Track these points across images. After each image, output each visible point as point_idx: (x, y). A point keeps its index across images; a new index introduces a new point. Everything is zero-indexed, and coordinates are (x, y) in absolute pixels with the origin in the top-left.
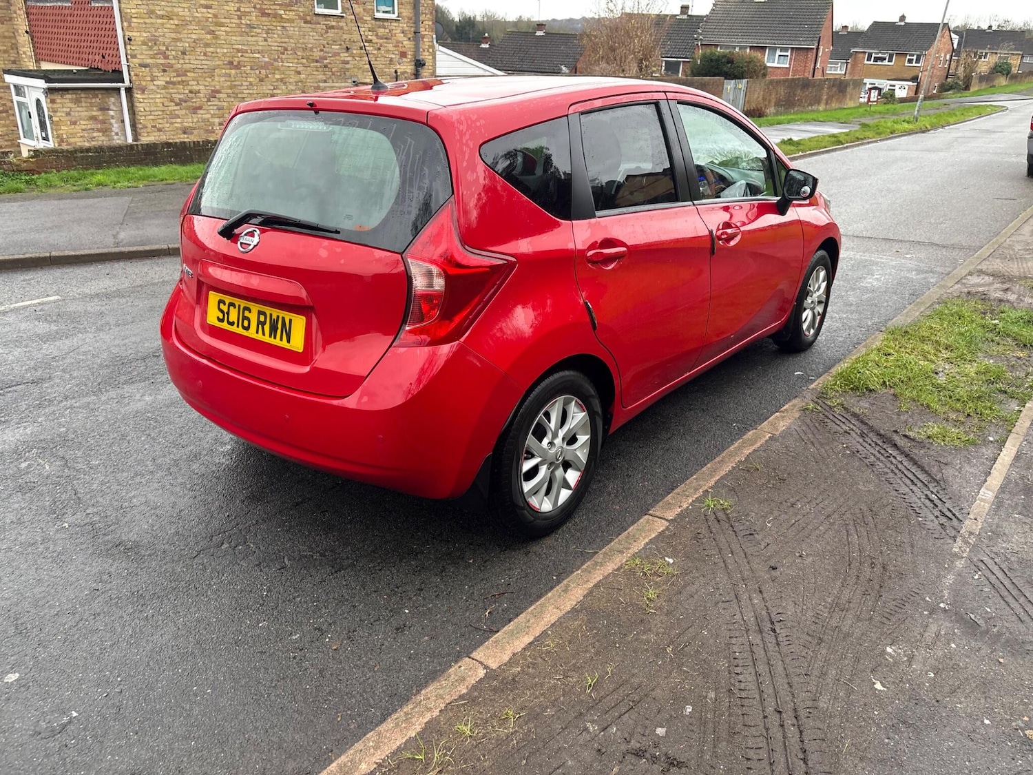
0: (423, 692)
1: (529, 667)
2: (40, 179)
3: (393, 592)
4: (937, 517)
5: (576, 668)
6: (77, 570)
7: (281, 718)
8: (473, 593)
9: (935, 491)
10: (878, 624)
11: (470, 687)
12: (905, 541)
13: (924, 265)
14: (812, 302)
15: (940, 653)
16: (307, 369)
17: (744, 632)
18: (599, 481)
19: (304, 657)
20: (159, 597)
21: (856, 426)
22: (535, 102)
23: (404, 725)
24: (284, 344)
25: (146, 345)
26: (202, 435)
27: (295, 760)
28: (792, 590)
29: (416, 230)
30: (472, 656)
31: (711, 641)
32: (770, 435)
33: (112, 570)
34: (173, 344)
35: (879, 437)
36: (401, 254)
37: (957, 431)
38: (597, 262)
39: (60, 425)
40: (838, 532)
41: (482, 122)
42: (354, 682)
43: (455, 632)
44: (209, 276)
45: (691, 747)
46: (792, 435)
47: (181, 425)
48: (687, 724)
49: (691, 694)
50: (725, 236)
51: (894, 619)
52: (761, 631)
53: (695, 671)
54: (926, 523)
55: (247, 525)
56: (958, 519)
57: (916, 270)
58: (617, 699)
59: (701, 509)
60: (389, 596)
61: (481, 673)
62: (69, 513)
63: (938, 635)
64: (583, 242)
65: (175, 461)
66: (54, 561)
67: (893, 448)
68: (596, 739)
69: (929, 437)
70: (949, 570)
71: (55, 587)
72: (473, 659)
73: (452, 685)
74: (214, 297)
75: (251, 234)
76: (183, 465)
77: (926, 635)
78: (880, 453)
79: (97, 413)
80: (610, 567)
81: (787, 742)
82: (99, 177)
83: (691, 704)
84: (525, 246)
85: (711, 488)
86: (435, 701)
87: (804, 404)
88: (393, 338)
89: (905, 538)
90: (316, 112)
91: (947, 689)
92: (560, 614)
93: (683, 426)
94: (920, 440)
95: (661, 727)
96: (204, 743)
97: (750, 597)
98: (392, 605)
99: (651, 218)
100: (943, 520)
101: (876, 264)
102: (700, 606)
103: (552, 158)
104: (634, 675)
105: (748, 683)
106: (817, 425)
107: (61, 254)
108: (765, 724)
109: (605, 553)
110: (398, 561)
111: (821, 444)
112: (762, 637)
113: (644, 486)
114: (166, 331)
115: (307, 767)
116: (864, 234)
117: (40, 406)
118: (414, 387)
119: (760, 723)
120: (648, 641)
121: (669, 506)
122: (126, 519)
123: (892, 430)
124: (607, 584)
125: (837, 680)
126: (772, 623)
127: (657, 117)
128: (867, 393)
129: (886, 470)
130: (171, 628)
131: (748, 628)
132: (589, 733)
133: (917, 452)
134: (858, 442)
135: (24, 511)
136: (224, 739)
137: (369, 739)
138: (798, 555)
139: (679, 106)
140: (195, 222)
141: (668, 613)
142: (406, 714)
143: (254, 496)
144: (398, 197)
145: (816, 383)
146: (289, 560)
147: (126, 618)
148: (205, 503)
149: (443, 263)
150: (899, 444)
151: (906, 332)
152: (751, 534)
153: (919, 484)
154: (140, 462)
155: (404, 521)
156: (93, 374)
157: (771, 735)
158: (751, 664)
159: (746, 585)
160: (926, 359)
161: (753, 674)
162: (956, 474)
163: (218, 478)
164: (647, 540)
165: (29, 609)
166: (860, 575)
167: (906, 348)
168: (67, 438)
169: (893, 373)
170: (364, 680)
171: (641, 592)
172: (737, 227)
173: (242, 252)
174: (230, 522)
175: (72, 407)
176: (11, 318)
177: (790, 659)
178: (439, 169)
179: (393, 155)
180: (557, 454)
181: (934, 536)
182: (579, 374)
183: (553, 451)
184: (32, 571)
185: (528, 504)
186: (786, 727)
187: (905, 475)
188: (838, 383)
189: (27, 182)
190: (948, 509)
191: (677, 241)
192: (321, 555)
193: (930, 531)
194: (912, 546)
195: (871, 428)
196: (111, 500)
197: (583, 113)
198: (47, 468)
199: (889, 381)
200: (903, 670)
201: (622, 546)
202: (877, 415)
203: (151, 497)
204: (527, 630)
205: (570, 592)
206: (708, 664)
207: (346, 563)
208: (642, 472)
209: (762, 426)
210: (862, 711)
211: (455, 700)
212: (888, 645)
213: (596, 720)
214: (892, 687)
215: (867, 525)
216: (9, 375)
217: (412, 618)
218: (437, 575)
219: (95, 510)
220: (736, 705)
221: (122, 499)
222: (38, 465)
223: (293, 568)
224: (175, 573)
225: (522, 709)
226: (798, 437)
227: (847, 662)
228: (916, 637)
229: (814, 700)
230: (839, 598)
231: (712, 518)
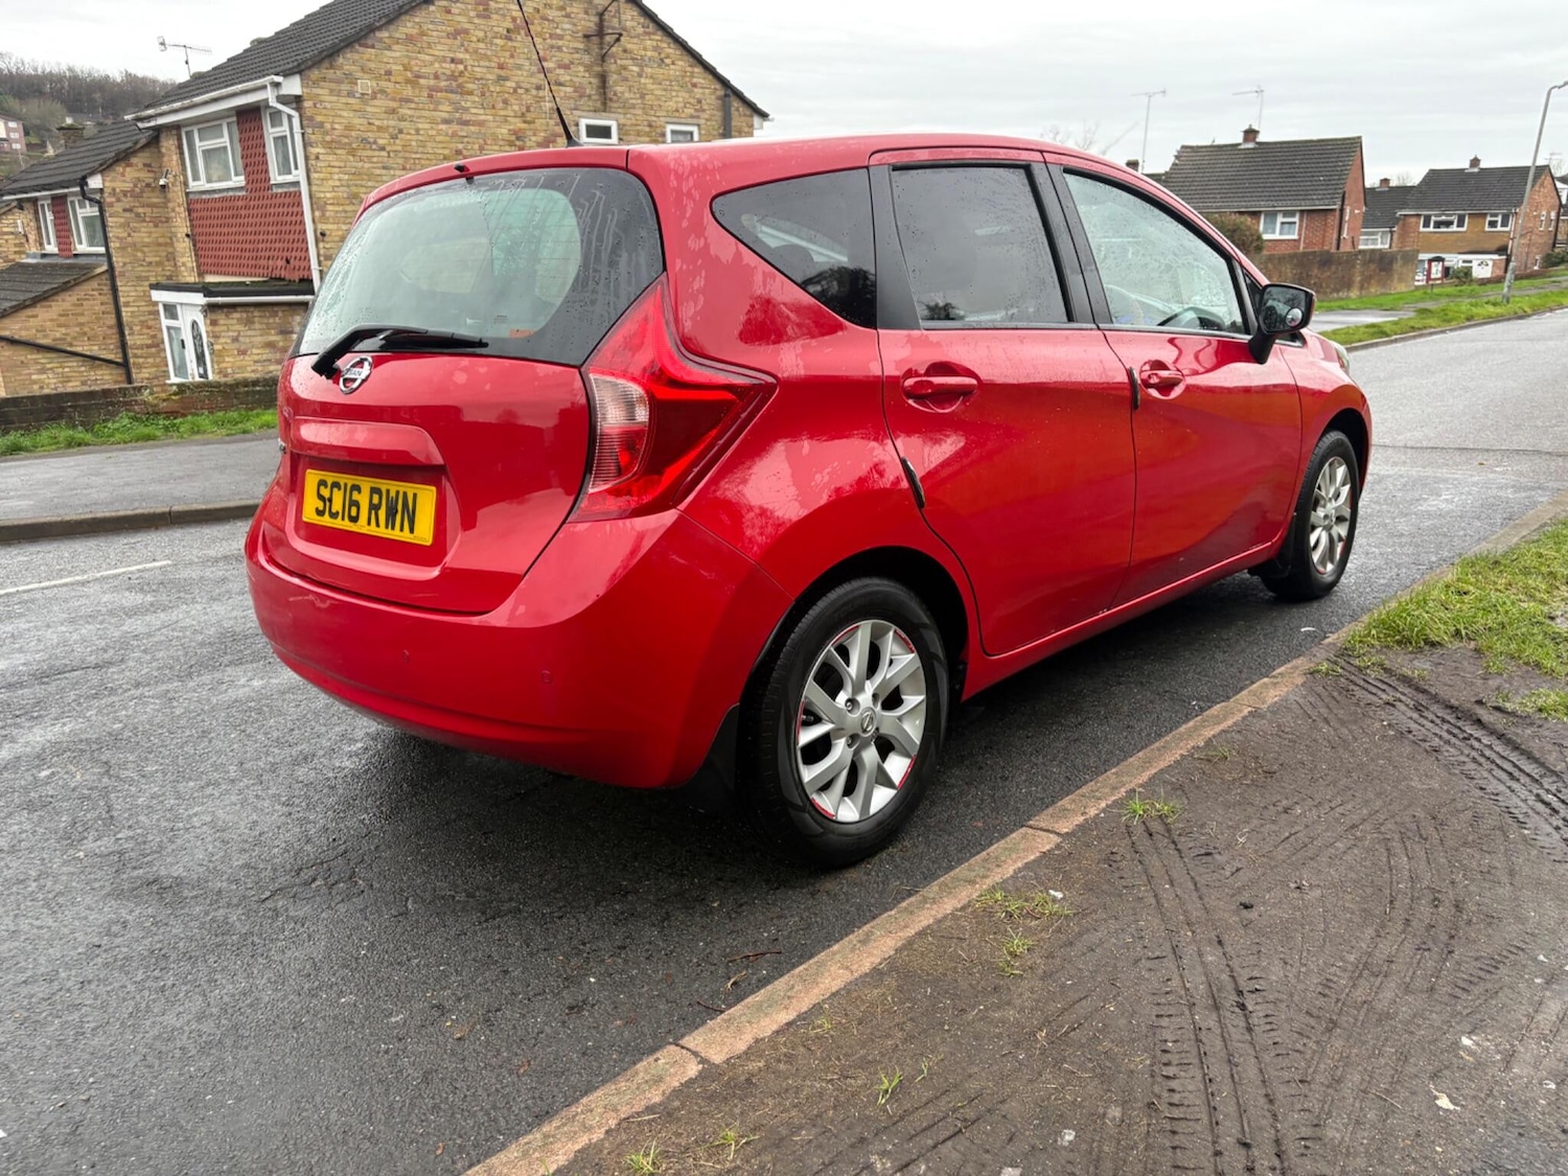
0: (584, 1100)
1: (779, 1061)
2: (185, 423)
3: (575, 951)
4: (1557, 828)
5: (864, 1064)
6: (77, 917)
7: (339, 1149)
8: (711, 953)
9: (1553, 789)
10: (1446, 999)
11: (667, 1092)
12: (1498, 865)
13: (1526, 480)
14: (1326, 517)
16: (435, 572)
17: (1185, 1009)
18: (952, 785)
19: (404, 1050)
20: (190, 958)
21: (1408, 697)
23: (537, 1155)
24: (405, 536)
26: (323, 729)
28: (1281, 941)
30: (681, 1042)
31: (1122, 1022)
32: (1250, 709)
33: (130, 918)
34: (259, 563)
35: (1449, 711)
36: (578, 368)
38: (923, 398)
41: (717, 164)
42: (480, 1092)
43: (670, 1013)
44: (303, 442)
46: (1289, 709)
47: (295, 717)
48: (1063, 1162)
49: (1075, 1110)
50: (1158, 382)
51: (1476, 990)
52: (1216, 1007)
53: (1086, 1071)
54: (1538, 837)
55: (361, 852)
57: (1513, 486)
58: (935, 1116)
59: (1120, 816)
60: (567, 956)
61: (693, 1069)
62: (91, 838)
63: (1562, 1019)
64: (897, 366)
65: (273, 764)
66: (47, 905)
67: (1475, 727)
69: (1540, 710)
71: (36, 941)
72: (683, 1047)
73: (638, 1088)
74: (312, 478)
75: (359, 364)
76: (283, 771)
77: (1539, 1017)
78: (1450, 732)
79: (175, 704)
80: (949, 905)
83: (1073, 1127)
84: (791, 359)
85: (1141, 786)
86: (601, 1116)
87: (1312, 665)
88: (567, 508)
89: (1498, 861)
90: (470, 178)
92: (847, 977)
93: (1106, 705)
94: (1524, 715)
95: (1012, 1166)
97: (1199, 951)
98: (569, 971)
101: (1446, 481)
102: (1106, 965)
104: (970, 1076)
105: (1186, 1094)
106: (1335, 694)
107: (186, 508)
108: (1216, 1166)
109: (943, 885)
110: (593, 903)
111: (1343, 723)
112: (1219, 1016)
116: (1425, 444)
117: (95, 696)
119: (1206, 1164)
120: (1003, 1021)
121: (1065, 813)
122: (174, 846)
123: (1473, 700)
124: (939, 931)
125: (1364, 1091)
126: (1240, 993)
127: (1028, 188)
128: (1427, 648)
129: (1463, 758)
130: (196, 1004)
131: (1192, 1000)
132: (874, 1172)
133: (1520, 731)
134: (1411, 718)
135: (24, 835)
138: (1293, 885)
139: (1065, 175)
141: (1046, 976)
142: (546, 1136)
143: (381, 812)
144: (576, 280)
145: (1334, 637)
146: (415, 902)
147: (131, 988)
148: (303, 822)
149: (648, 379)
150: (1485, 720)
151: (1496, 563)
152: (1207, 854)
153: (1524, 779)
154: (218, 767)
155: (615, 846)
156: (186, 655)
158: (1196, 1061)
159: (1193, 932)
160: (1532, 597)
161: (1199, 1076)
163: (332, 788)
164: (1020, 865)
166: (1411, 918)
167: (1495, 583)
168: (120, 737)
169: (1473, 618)
170: (497, 1090)
171: (999, 942)
172: (1179, 371)
173: (346, 394)
174: (334, 848)
175: (140, 698)
176: (90, 590)
177: (1273, 1054)
178: (643, 233)
181: (1552, 857)
183: (856, 715)
185: (812, 803)
186: (1257, 1172)
187: (1497, 765)
188: (1374, 632)
189: (166, 428)
192: (469, 895)
193: (1547, 850)
194: (1512, 873)
195: (1435, 698)
196: (158, 820)
197: (896, 168)
198: (78, 776)
199: (1466, 628)
200: (1493, 1076)
201: (973, 874)
202: (1446, 679)
203: (220, 813)
204: (786, 1002)
205: (872, 944)
206: (1113, 1060)
207: (505, 907)
208: (1028, 771)
209: (1238, 697)
210: (1412, 1146)
211: (638, 1113)
212: (1463, 1033)
213: (889, 1152)
214: (1472, 1105)
215: (1426, 839)
216: (64, 657)
217: (599, 991)
218: (654, 925)
219: (131, 833)
220: (1163, 1131)
221: (177, 818)
222: (67, 773)
223: (418, 914)
224: (227, 923)
225: (754, 1130)
226: (1300, 712)
227: (1382, 1061)
228: (1520, 1020)
229: (1316, 1126)
230: (1370, 955)
231: (1139, 831)
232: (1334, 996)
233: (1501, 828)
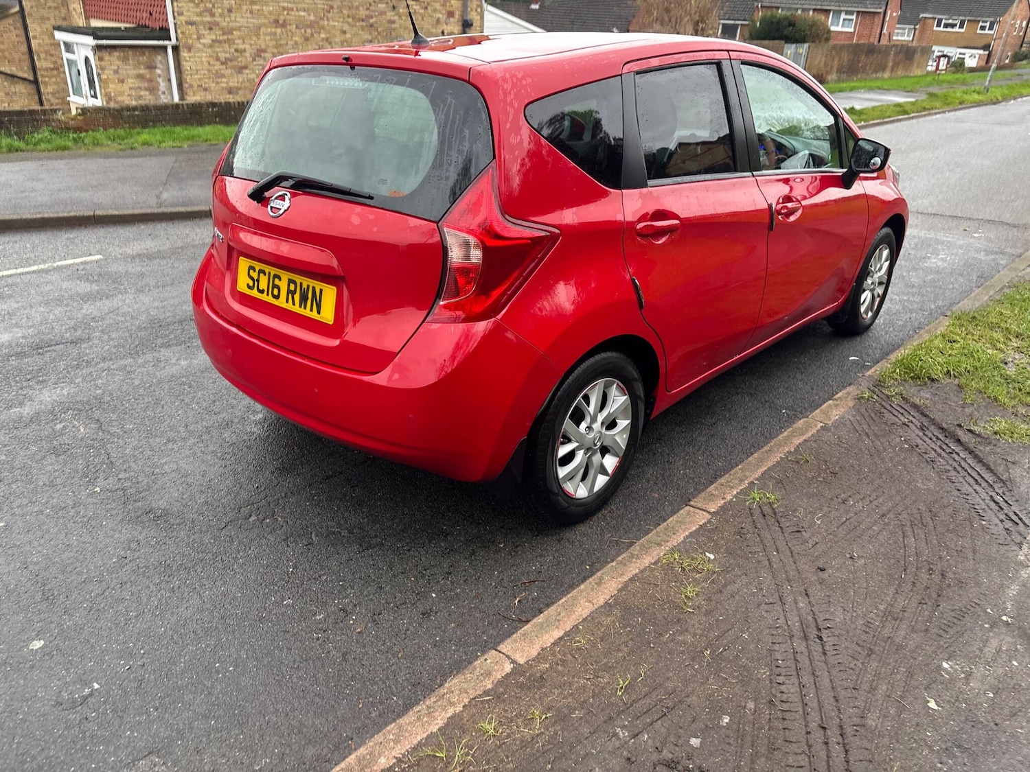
0: (447, 685)
1: (558, 664)
2: (88, 137)
3: (421, 575)
4: (1002, 521)
5: (607, 668)
6: (106, 536)
7: (302, 702)
8: (503, 579)
9: (1000, 492)
10: (934, 637)
11: (495, 682)
12: (967, 545)
13: (993, 245)
14: (872, 283)
15: (1000, 671)
16: (337, 342)
17: (788, 638)
18: (638, 467)
19: (328, 639)
20: (185, 568)
21: (917, 419)
22: (586, 59)
23: (425, 719)
24: (314, 315)
25: (184, 308)
26: (235, 402)
27: (314, 747)
28: (841, 594)
29: (455, 196)
30: (498, 648)
31: (752, 647)
32: (821, 424)
33: (141, 538)
34: (204, 310)
35: (941, 431)
36: (437, 223)
37: (1026, 427)
38: (647, 236)
39: (96, 387)
40: (892, 533)
41: (529, 80)
42: (377, 668)
43: (482, 620)
44: (240, 241)
45: (727, 761)
46: (845, 425)
47: (214, 391)
48: (724, 736)
49: (728, 703)
50: (786, 211)
51: (952, 632)
52: (806, 638)
53: (734, 677)
54: (990, 527)
55: (276, 497)
56: (1025, 524)
57: (985, 250)
58: (650, 704)
59: (745, 501)
60: (416, 578)
61: (508, 667)
62: (102, 477)
63: (999, 651)
64: (634, 214)
65: (207, 428)
66: (84, 526)
67: (956, 444)
68: (626, 746)
69: (995, 433)
70: (1012, 580)
71: (84, 553)
72: (500, 652)
73: (477, 679)
74: (244, 264)
75: (282, 198)
76: (215, 433)
77: (986, 650)
78: (941, 448)
79: (133, 376)
80: (647, 561)
81: (831, 762)
82: (145, 136)
83: (728, 714)
84: (570, 216)
85: (757, 479)
86: (459, 695)
87: (859, 392)
88: (425, 312)
89: (967, 542)
90: (352, 68)
91: (1007, 711)
92: (592, 608)
93: (730, 411)
94: (986, 436)
95: (695, 737)
96: (224, 723)
97: (795, 599)
98: (419, 588)
99: (707, 189)
100: (1009, 524)
101: (942, 243)
102: (742, 607)
103: (602, 122)
104: (668, 679)
105: (790, 695)
106: (873, 415)
107: (105, 213)
108: (807, 741)
109: (642, 546)
110: (427, 541)
111: (877, 436)
112: (807, 645)
113: (685, 474)
114: (197, 295)
115: (326, 756)
116: (930, 211)
117: (78, 366)
118: (447, 364)
119: (802, 739)
120: (684, 643)
121: (712, 497)
122: (157, 486)
123: (955, 423)
124: (643, 579)
125: (889, 696)
126: (819, 630)
127: (718, 79)
128: (929, 382)
129: (948, 467)
130: (196, 601)
131: (792, 633)
132: (619, 738)
133: (982, 448)
134: (918, 436)
135: (57, 473)
136: (244, 720)
137: (389, 732)
138: (848, 556)
139: (742, 66)
140: (227, 183)
141: (708, 613)
142: (429, 707)
143: (283, 468)
144: (435, 161)
145: (873, 370)
146: (317, 536)
147: (153, 588)
148: (235, 473)
149: (481, 234)
150: (963, 439)
151: (974, 318)
152: (798, 531)
153: (984, 484)
154: (172, 428)
155: (435, 500)
156: (131, 336)
157: (813, 753)
158: (795, 673)
159: (791, 587)
160: (994, 347)
161: (797, 685)
162: (1024, 474)
163: (249, 447)
164: (687, 533)
165: (56, 575)
166: (916, 581)
167: (973, 335)
168: (102, 401)
169: (959, 362)
170: (387, 667)
171: (679, 589)
172: (798, 201)
173: (272, 217)
174: (259, 494)
175: (109, 369)
176: (53, 277)
177: (838, 670)
178: (480, 130)
179: (432, 116)
180: (595, 439)
181: (998, 541)
182: (622, 356)
183: (591, 436)
184: (62, 536)
185: (562, 490)
186: (830, 745)
187: (968, 473)
188: (898, 370)
189: (74, 139)
190: (1015, 512)
191: (735, 214)
192: (350, 532)
193: (995, 536)
194: (974, 552)
195: (933, 421)
196: (143, 466)
197: (638, 73)
198: (82, 430)
199: (954, 370)
200: (959, 688)
201: (660, 539)
202: (940, 406)
203: (182, 464)
204: (557, 623)
205: (603, 586)
206: (748, 671)
207: (374, 541)
208: (684, 458)
209: (814, 414)
210: (914, 732)
211: (480, 695)
212: (944, 660)
213: (626, 726)
214: (947, 707)
215: (925, 526)
216: (49, 334)
217: (439, 603)
218: (466, 558)
219: (127, 475)
220: (777, 718)
221: (154, 466)
222: (73, 427)
223: (320, 544)
224: (203, 545)
225: (549, 709)
226: (851, 427)
227: (899, 677)
228: (975, 652)
229: (862, 717)
230: (892, 606)
231: (757, 513)
232: (872, 633)
233: (969, 520)
